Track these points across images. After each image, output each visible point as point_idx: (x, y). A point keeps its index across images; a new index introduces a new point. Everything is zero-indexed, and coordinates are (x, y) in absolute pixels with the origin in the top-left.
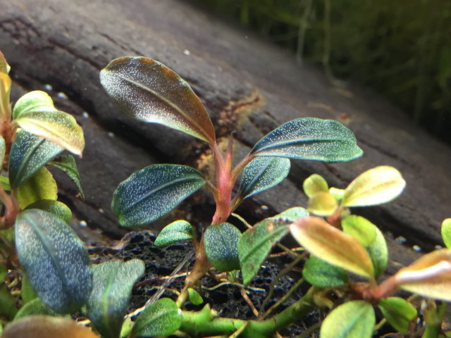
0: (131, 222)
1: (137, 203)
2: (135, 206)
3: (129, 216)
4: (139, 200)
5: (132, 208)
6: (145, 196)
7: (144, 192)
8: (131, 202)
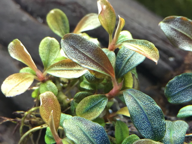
0: (175, 101)
1: (179, 92)
2: (178, 93)
3: (174, 98)
4: (180, 90)
5: (176, 94)
6: (183, 88)
7: (182, 86)
8: (175, 91)
